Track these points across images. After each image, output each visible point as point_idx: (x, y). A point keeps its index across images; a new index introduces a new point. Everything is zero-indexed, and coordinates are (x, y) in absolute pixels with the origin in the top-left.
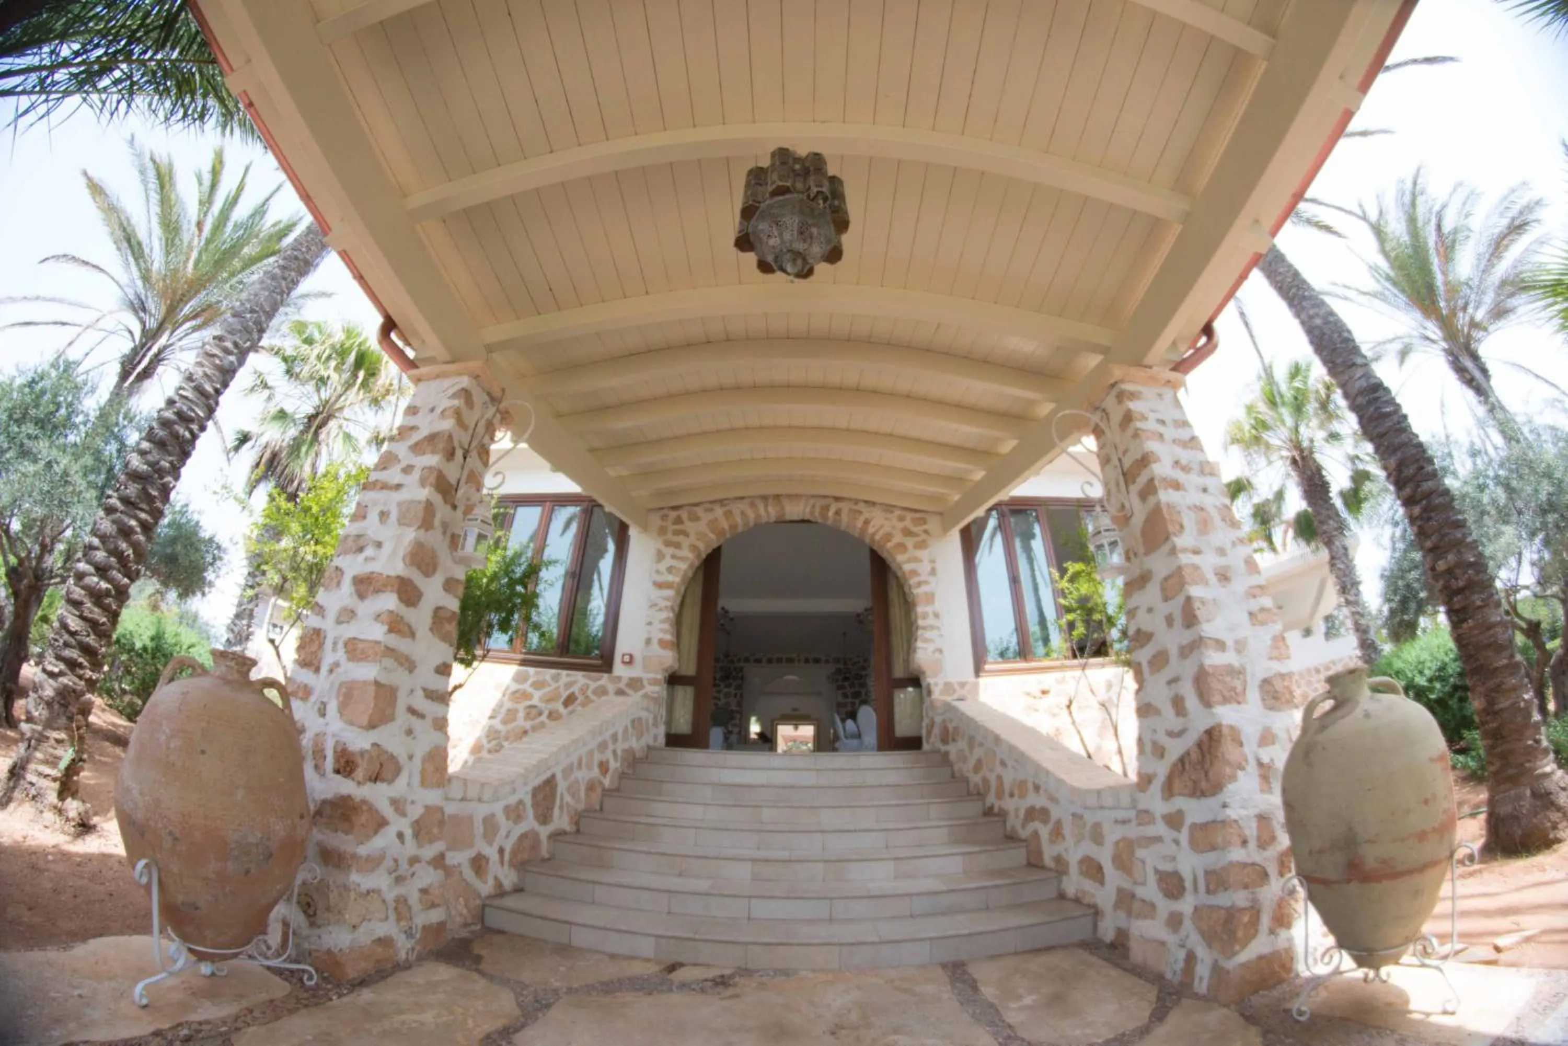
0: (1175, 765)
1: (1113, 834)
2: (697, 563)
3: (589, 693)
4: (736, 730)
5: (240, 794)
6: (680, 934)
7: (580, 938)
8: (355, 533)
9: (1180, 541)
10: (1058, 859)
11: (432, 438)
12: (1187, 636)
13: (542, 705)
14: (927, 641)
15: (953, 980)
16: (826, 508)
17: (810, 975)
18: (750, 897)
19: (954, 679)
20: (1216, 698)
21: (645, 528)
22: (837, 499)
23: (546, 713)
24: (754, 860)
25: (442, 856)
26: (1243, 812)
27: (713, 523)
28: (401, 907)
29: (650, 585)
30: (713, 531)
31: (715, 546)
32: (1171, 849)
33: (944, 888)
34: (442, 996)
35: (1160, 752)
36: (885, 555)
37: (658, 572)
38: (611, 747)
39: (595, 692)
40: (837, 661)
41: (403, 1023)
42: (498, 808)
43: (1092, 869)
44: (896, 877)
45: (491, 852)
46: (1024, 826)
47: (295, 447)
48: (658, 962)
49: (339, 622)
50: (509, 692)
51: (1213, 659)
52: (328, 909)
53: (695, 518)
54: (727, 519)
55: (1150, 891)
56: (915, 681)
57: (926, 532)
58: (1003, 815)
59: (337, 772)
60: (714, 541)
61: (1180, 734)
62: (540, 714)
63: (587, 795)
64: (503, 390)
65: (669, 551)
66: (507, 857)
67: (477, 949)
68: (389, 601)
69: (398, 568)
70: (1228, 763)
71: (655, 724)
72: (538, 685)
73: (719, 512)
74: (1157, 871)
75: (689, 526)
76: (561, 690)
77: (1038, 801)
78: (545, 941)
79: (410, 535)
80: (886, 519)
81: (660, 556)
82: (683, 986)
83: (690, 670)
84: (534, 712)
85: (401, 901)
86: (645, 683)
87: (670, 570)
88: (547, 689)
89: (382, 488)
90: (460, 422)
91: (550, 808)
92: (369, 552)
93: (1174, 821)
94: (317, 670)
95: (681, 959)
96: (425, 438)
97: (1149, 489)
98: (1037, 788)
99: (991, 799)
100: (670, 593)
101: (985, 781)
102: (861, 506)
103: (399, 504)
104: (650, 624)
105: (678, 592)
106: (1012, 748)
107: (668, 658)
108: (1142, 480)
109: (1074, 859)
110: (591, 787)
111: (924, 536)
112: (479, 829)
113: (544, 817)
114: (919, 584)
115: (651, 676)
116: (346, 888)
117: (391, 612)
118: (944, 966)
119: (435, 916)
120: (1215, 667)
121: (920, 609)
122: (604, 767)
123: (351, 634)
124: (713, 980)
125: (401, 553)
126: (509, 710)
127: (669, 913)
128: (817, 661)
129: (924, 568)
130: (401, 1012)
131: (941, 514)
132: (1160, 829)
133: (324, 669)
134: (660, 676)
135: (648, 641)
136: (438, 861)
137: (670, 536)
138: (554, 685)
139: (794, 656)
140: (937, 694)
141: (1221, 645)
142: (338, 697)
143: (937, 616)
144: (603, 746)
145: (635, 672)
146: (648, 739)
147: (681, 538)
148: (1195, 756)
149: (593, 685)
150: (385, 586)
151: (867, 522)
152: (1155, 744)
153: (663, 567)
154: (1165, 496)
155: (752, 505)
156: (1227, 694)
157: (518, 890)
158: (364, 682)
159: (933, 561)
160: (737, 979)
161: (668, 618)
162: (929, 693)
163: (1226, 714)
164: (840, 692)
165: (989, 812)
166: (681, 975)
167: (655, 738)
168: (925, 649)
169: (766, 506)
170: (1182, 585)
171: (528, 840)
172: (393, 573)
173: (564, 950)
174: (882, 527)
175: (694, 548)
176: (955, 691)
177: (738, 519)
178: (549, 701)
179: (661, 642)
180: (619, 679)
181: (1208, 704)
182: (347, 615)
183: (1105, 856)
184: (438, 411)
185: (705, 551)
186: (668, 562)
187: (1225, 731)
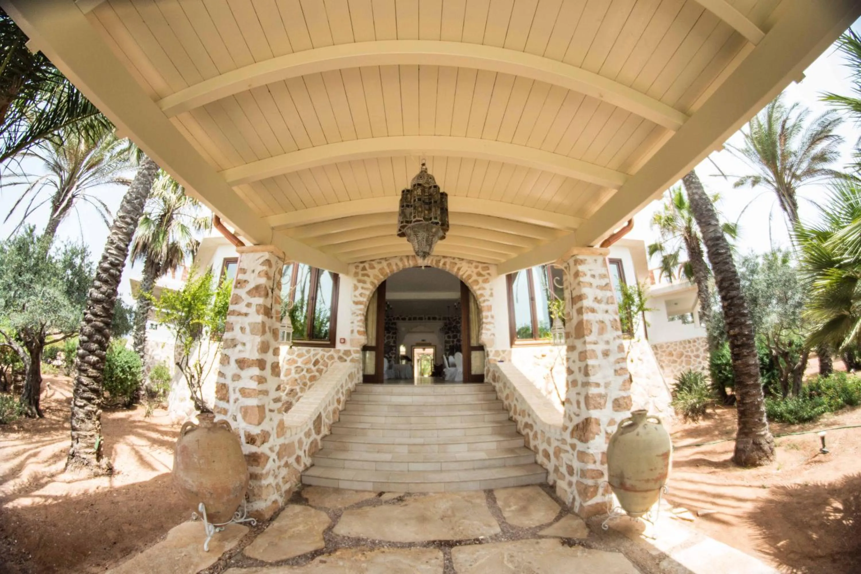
0: (575, 427)
1: (555, 444)
2: (374, 290)
3: (325, 359)
4: (393, 356)
5: (230, 472)
6: (381, 481)
7: (343, 485)
8: (231, 338)
9: (588, 339)
10: (535, 447)
11: (257, 288)
12: (585, 379)
13: (303, 366)
14: (488, 330)
15: (487, 498)
16: (439, 261)
17: (434, 495)
18: (408, 462)
19: (500, 348)
20: (592, 407)
21: (347, 273)
22: (444, 257)
23: (305, 370)
24: (408, 445)
25: (287, 462)
26: (596, 451)
27: (381, 270)
28: (278, 487)
29: (352, 303)
30: (382, 274)
31: (383, 280)
32: (571, 456)
33: (487, 458)
34: (301, 519)
35: (571, 420)
36: (468, 285)
37: (355, 296)
38: (341, 391)
39: (328, 358)
40: (445, 319)
41: (294, 532)
42: (302, 435)
43: (547, 455)
44: (468, 451)
45: (301, 453)
46: (524, 429)
47: (155, 236)
48: (375, 492)
49: (233, 380)
50: (286, 359)
51: (593, 391)
52: (254, 495)
53: (372, 267)
54: (389, 267)
55: (563, 470)
56: (481, 348)
57: (489, 274)
58: (516, 422)
59: (248, 443)
60: (382, 278)
61: (578, 415)
62: (302, 370)
63: (333, 416)
64: (284, 253)
65: (360, 285)
66: (307, 452)
67: (305, 496)
68: (255, 371)
69: (255, 355)
70: (592, 432)
71: (358, 373)
72: (300, 356)
73: (384, 264)
74: (566, 464)
75: (370, 272)
76: (312, 357)
77: (530, 422)
78: (329, 487)
79: (258, 339)
80: (469, 267)
81: (356, 288)
82: (386, 502)
83: (373, 344)
84: (299, 369)
85: (277, 485)
86: (352, 352)
87: (361, 295)
88: (304, 358)
89: (238, 315)
90: (269, 278)
91: (320, 428)
92: (239, 347)
93: (573, 447)
94: (228, 401)
95: (383, 490)
96: (254, 288)
97: (580, 311)
98: (529, 415)
99: (512, 414)
100: (362, 307)
101: (510, 405)
102: (456, 261)
103: (250, 324)
104: (352, 323)
105: (365, 306)
106: (520, 395)
107: (363, 340)
108: (578, 305)
109: (541, 448)
110: (334, 412)
111: (487, 276)
112: (297, 445)
113: (318, 432)
114: (484, 301)
115: (355, 349)
116: (261, 487)
117: (258, 376)
118: (485, 491)
119: (287, 486)
120: (593, 394)
121: (484, 314)
122: (339, 401)
123: (241, 386)
124: (397, 499)
125: (256, 349)
126: (287, 369)
127: (376, 470)
128: (434, 319)
129: (487, 293)
130: (291, 528)
131: (496, 265)
132: (568, 448)
133: (232, 400)
134: (359, 349)
135: (352, 332)
136: (287, 465)
137: (360, 277)
138: (308, 356)
139: (423, 316)
140: (491, 357)
141: (598, 385)
142: (241, 412)
143: (492, 317)
144: (338, 392)
145: (346, 347)
146: (356, 381)
147: (366, 278)
148: (581, 426)
149: (327, 355)
150: (252, 364)
151: (459, 269)
152: (569, 415)
153: (357, 293)
154: (587, 316)
155: (401, 260)
156: (596, 405)
157: (312, 465)
158: (253, 407)
159: (491, 289)
160: (406, 498)
161: (361, 320)
162: (488, 355)
163: (594, 414)
164: (446, 335)
165: (510, 419)
166: (385, 497)
167: (358, 379)
168: (486, 334)
169: (408, 260)
170: (585, 358)
171: (314, 443)
172: (255, 358)
173: (337, 490)
174: (467, 271)
175: (372, 283)
176: (500, 355)
177: (394, 268)
178: (306, 363)
179: (359, 332)
180: (339, 351)
181: (588, 409)
182: (236, 377)
183: (551, 452)
184: (257, 272)
185: (377, 283)
186: (360, 291)
187: (593, 420)
